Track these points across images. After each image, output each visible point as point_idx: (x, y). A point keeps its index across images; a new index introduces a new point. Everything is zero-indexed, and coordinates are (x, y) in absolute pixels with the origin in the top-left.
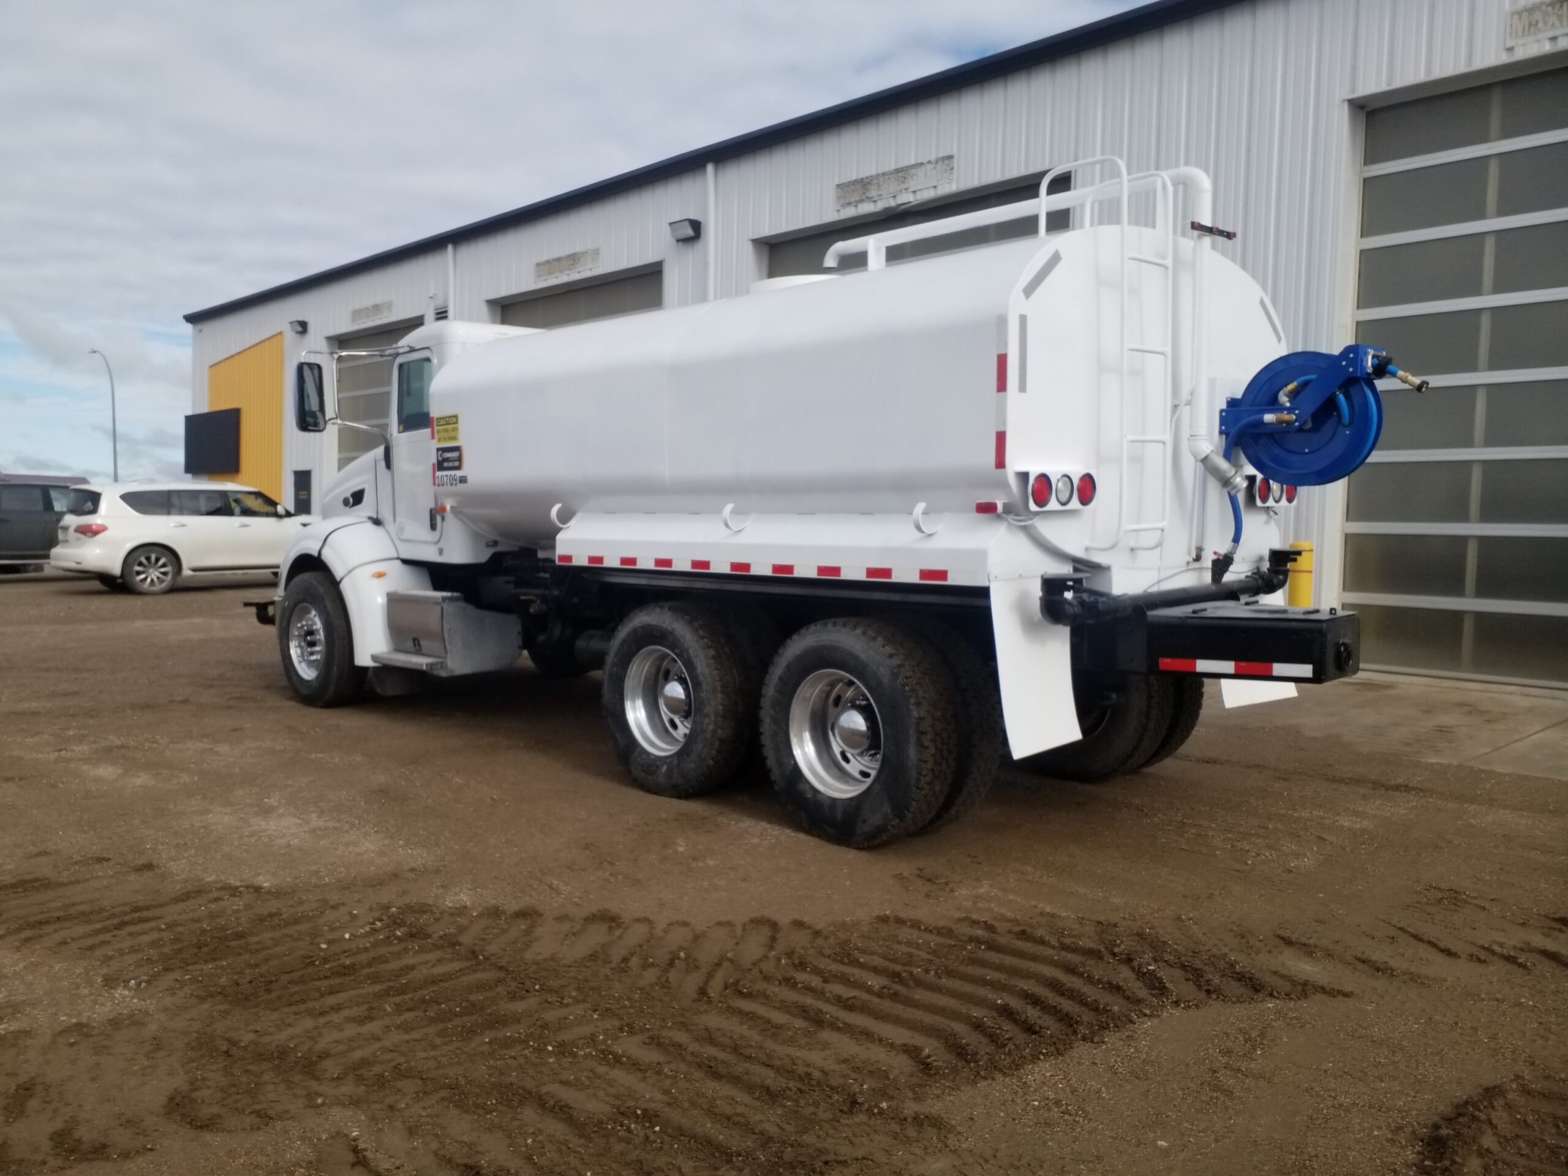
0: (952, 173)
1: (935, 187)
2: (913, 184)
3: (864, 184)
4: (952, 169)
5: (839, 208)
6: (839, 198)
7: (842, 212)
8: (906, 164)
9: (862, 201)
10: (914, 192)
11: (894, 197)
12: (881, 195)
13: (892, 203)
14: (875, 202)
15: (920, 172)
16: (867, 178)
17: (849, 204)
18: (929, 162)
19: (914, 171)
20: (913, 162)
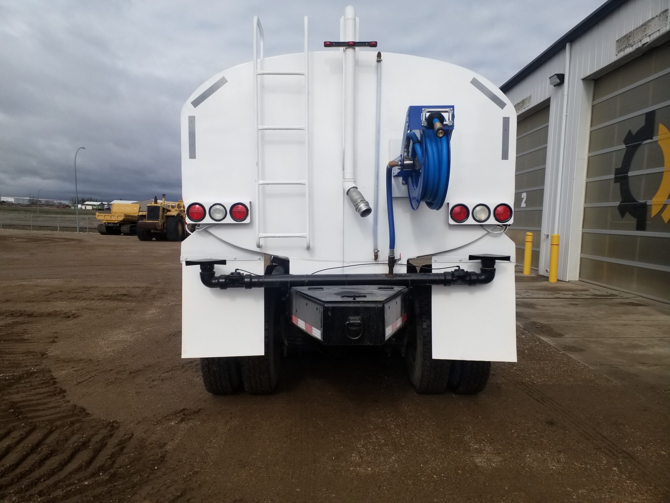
0: (667, 20)
1: (659, 30)
2: (649, 32)
3: (627, 37)
4: (667, 17)
5: (617, 53)
6: (617, 48)
7: (618, 55)
8: (647, 20)
9: (626, 47)
10: (650, 36)
11: (641, 41)
12: (634, 42)
13: (640, 45)
14: (632, 46)
15: (652, 24)
16: (629, 33)
17: (621, 50)
18: (657, 16)
19: (650, 23)
20: (650, 18)
